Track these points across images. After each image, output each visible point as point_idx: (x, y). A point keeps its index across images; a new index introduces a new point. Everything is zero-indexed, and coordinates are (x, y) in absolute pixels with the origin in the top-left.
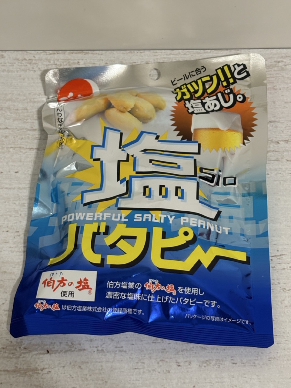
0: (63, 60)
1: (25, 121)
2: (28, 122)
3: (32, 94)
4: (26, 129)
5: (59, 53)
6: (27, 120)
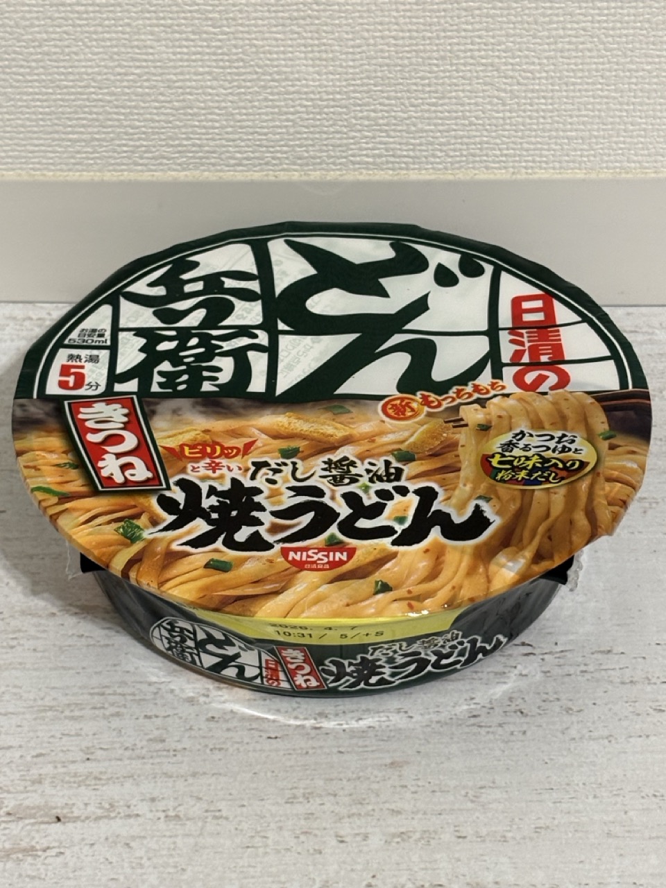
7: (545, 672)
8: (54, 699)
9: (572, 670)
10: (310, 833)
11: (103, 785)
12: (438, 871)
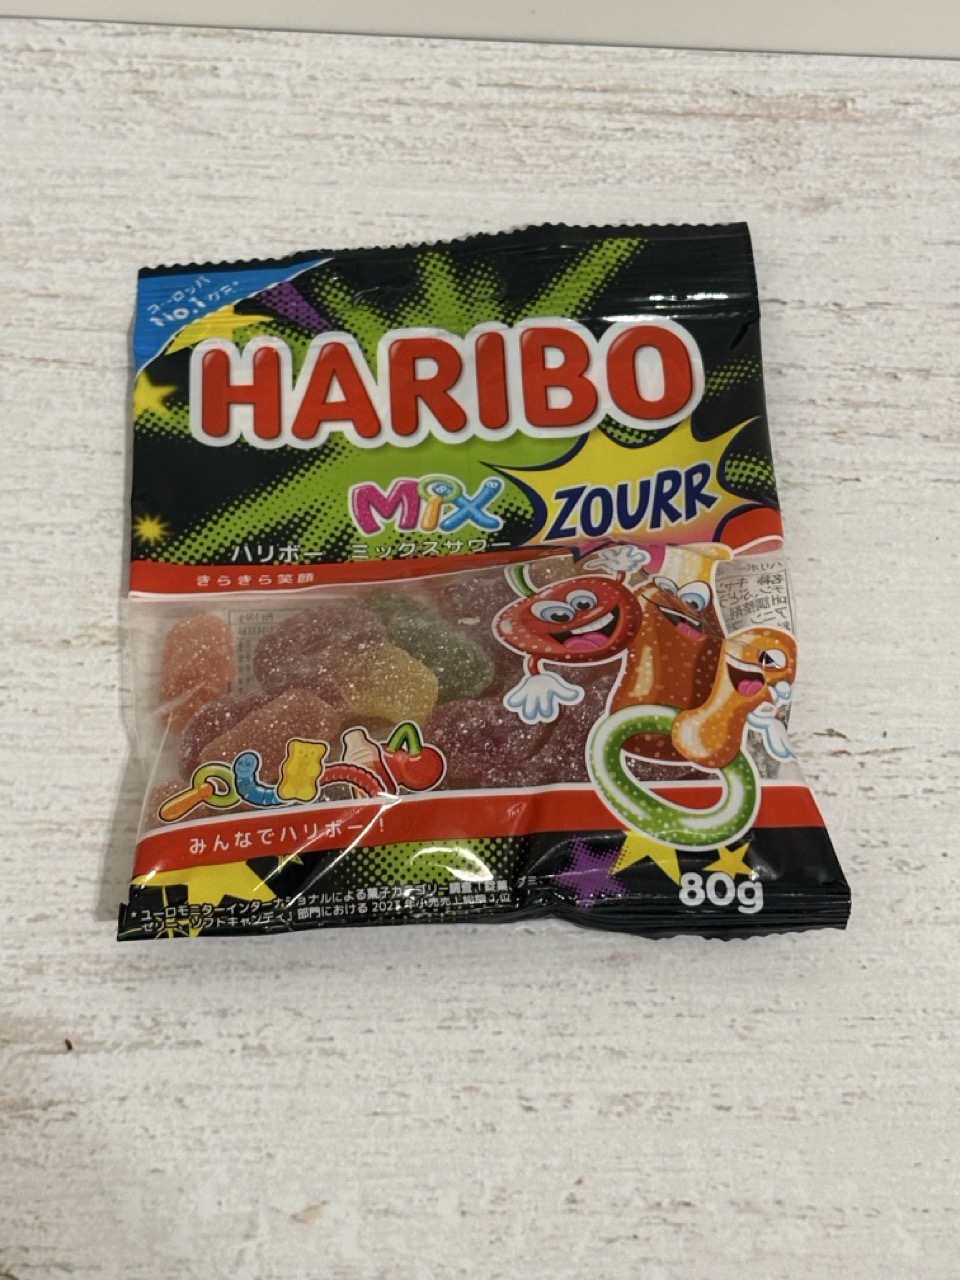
0: (163, 57)
1: (21, 262)
2: (30, 269)
3: (49, 170)
4: (23, 291)
5: (149, 33)
6: (27, 260)
7: (865, 790)
8: (66, 809)
9: (909, 787)
10: (477, 1090)
11: (142, 981)
12: (683, 1175)
